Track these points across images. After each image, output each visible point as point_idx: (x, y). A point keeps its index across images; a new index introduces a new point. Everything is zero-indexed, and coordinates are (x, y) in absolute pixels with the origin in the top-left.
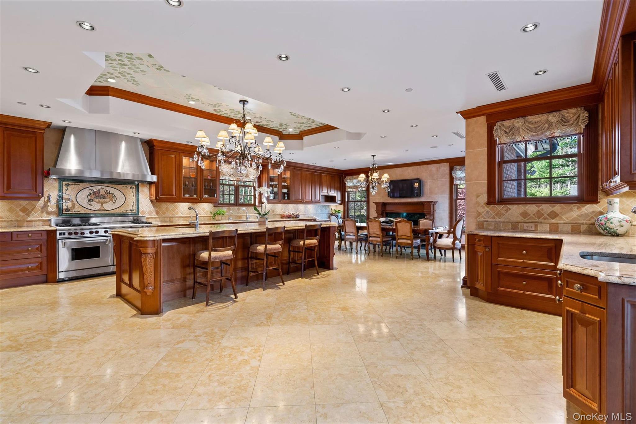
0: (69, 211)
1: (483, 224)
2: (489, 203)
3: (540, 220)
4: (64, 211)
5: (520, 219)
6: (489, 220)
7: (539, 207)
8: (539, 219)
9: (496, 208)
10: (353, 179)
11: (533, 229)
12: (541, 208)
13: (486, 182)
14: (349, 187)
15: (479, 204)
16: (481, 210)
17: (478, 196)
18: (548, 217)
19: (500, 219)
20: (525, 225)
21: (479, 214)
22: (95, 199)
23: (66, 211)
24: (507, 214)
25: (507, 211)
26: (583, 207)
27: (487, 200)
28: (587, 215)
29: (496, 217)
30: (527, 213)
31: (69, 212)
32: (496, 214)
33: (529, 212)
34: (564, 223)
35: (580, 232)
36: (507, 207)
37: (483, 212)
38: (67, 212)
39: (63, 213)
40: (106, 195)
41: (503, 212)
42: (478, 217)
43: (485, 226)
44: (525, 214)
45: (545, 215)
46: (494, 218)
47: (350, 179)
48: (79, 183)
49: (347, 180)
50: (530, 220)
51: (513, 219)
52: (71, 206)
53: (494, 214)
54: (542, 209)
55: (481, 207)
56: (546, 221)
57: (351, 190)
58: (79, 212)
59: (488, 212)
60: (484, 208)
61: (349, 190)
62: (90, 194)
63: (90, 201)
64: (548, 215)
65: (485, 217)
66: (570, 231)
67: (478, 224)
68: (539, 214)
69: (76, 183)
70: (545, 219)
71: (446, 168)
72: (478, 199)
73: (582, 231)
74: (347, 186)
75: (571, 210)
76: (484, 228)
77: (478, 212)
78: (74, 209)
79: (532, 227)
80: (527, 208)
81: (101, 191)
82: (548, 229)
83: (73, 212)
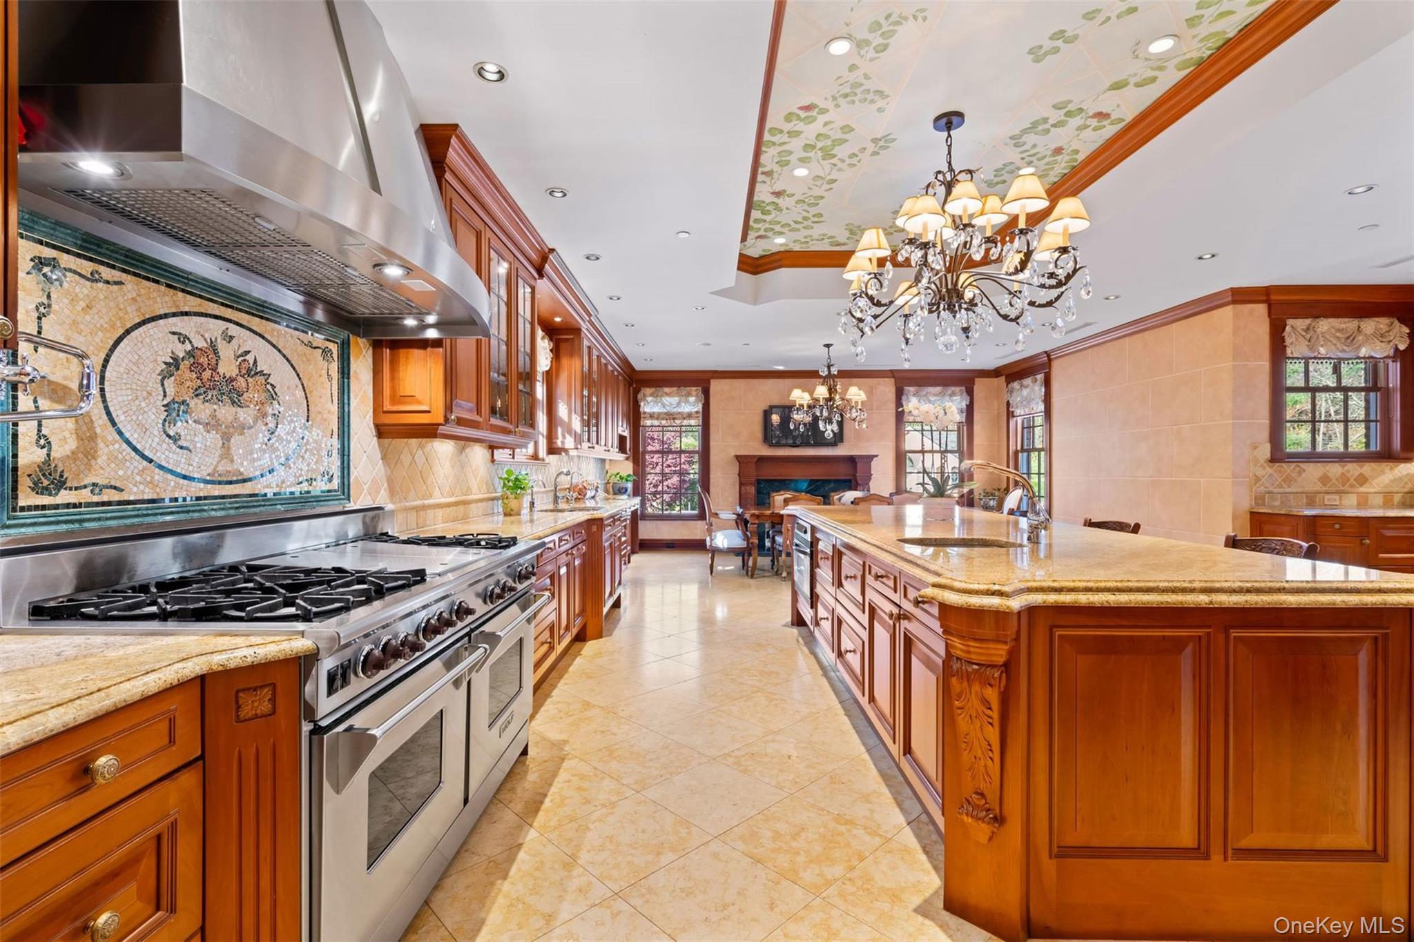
0: (60, 484)
1: (1263, 498)
2: (1273, 460)
3: (1346, 488)
4: (24, 483)
5: (1319, 487)
6: (1275, 491)
7: (1343, 467)
8: (1343, 486)
9: (1283, 470)
10: (661, 396)
11: (1337, 503)
12: (1346, 468)
13: (1268, 422)
14: (652, 416)
15: (1256, 461)
16: (1260, 472)
17: (1255, 448)
18: (1355, 483)
19: (1289, 487)
20: (1327, 497)
21: (1257, 479)
22: (199, 401)
23: (38, 489)
24: (1300, 479)
25: (1300, 473)
26: (1396, 466)
27: (1269, 455)
28: (1400, 479)
29: (1284, 485)
30: (1328, 477)
31: (64, 497)
32: (1284, 480)
33: (1331, 475)
34: (1376, 493)
35: (1393, 505)
36: (1299, 466)
37: (1263, 477)
38: (45, 491)
39: (21, 503)
40: (241, 382)
41: (1294, 475)
42: (1255, 484)
43: (1266, 500)
44: (1325, 479)
45: (1352, 480)
46: (1280, 486)
47: (652, 395)
48: (116, 275)
49: (645, 396)
50: (1334, 489)
51: (1310, 488)
52: (72, 444)
53: (1280, 480)
54: (1348, 471)
55: (1260, 466)
56: (1352, 490)
57: (656, 423)
58: (115, 496)
59: (1271, 475)
60: (1264, 468)
61: (649, 423)
62: (175, 363)
63: (173, 410)
64: (1355, 480)
65: (1267, 485)
66: (1382, 504)
67: (1256, 498)
68: (1344, 478)
69: (106, 273)
70: (1352, 486)
71: (887, 388)
72: (1255, 453)
73: (1396, 504)
74: (645, 413)
75: (1383, 472)
76: (1265, 505)
77: (1256, 476)
78: (89, 467)
79: (1335, 500)
80: (1327, 468)
81: (227, 352)
82: (1355, 503)
83: (85, 496)
